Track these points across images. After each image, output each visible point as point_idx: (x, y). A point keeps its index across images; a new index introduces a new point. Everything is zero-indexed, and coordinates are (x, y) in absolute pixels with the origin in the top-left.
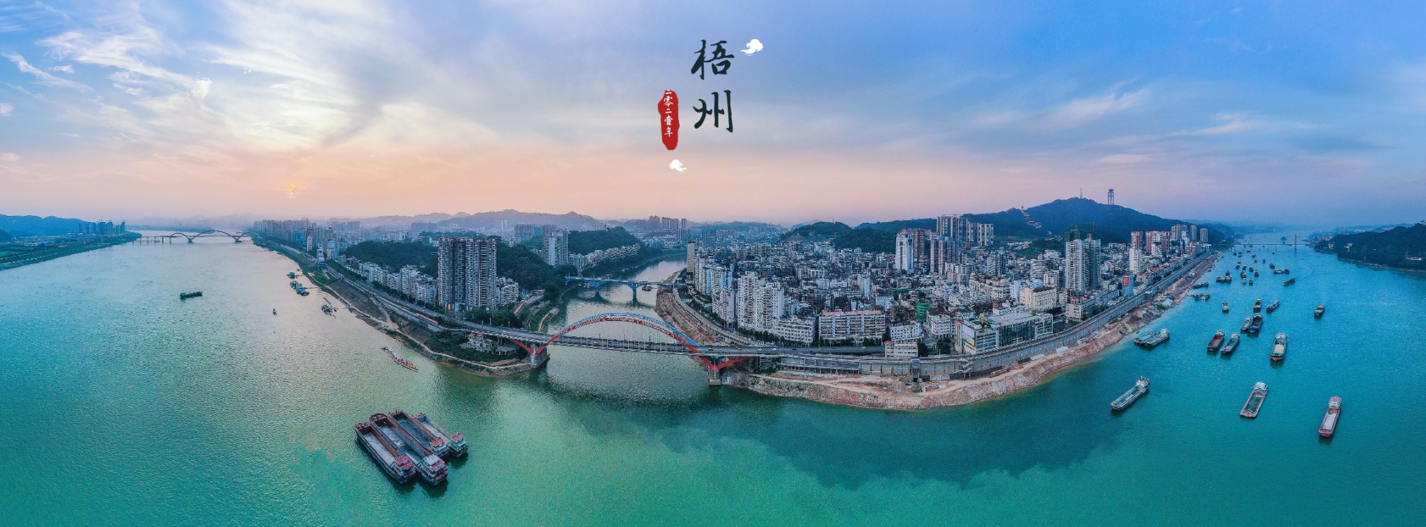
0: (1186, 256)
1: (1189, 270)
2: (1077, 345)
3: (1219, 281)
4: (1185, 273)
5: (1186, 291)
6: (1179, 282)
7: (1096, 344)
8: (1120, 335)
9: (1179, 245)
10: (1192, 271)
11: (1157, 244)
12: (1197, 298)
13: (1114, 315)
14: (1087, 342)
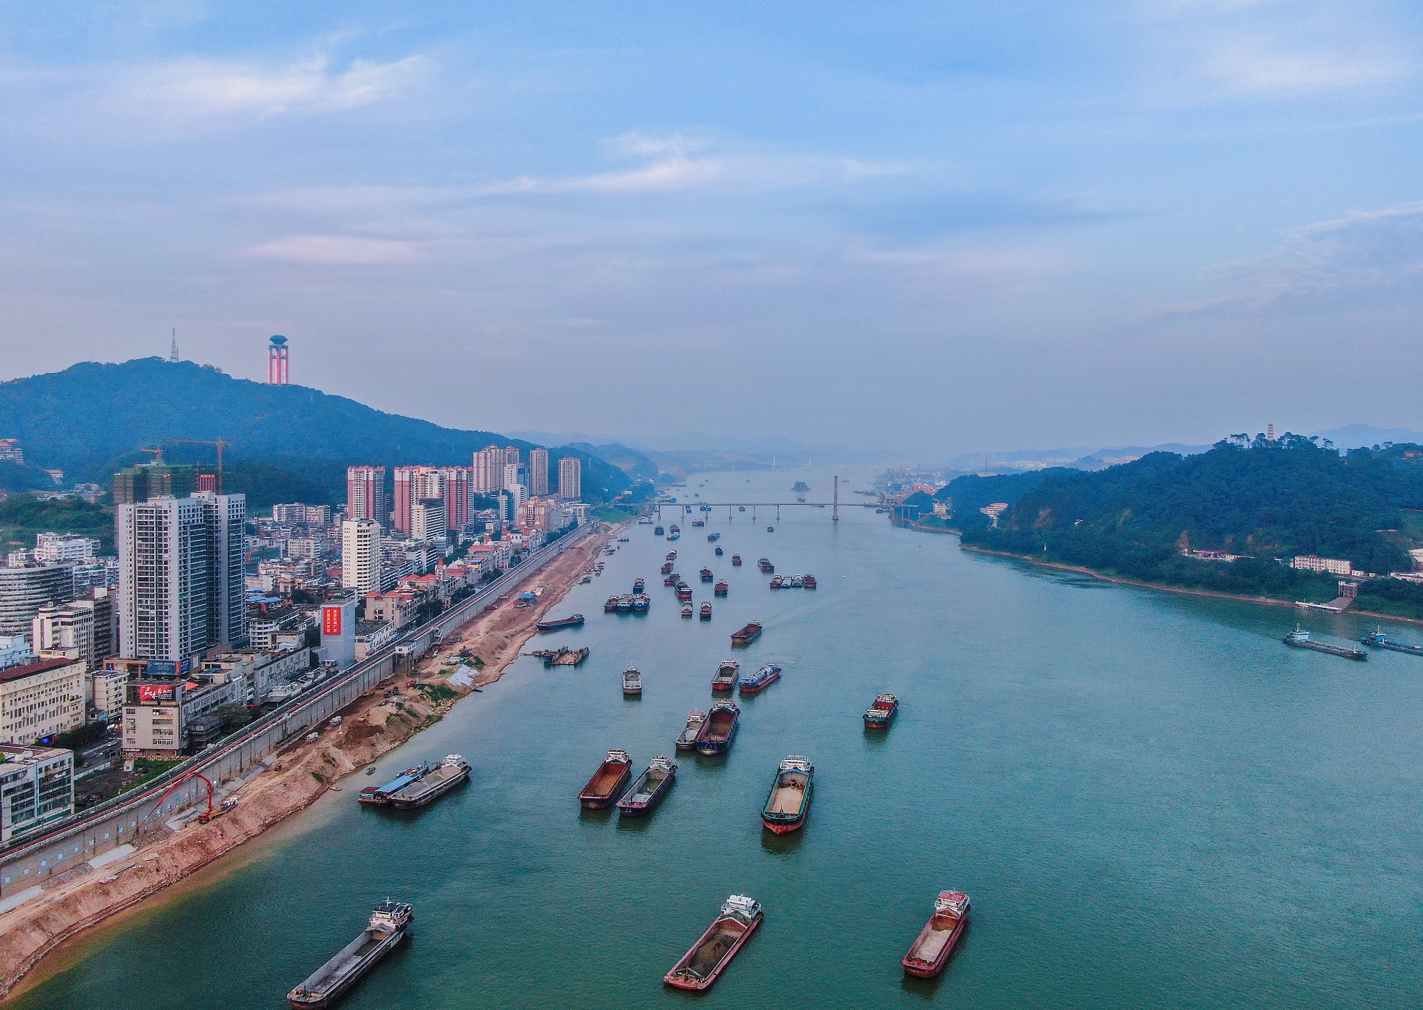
0: (517, 540)
1: (526, 581)
2: (168, 833)
3: (613, 608)
4: (515, 588)
5: (519, 639)
6: (495, 616)
7: (235, 821)
8: (314, 785)
9: (495, 505)
10: (537, 580)
11: (429, 503)
12: (550, 660)
13: (293, 726)
14: (203, 820)
